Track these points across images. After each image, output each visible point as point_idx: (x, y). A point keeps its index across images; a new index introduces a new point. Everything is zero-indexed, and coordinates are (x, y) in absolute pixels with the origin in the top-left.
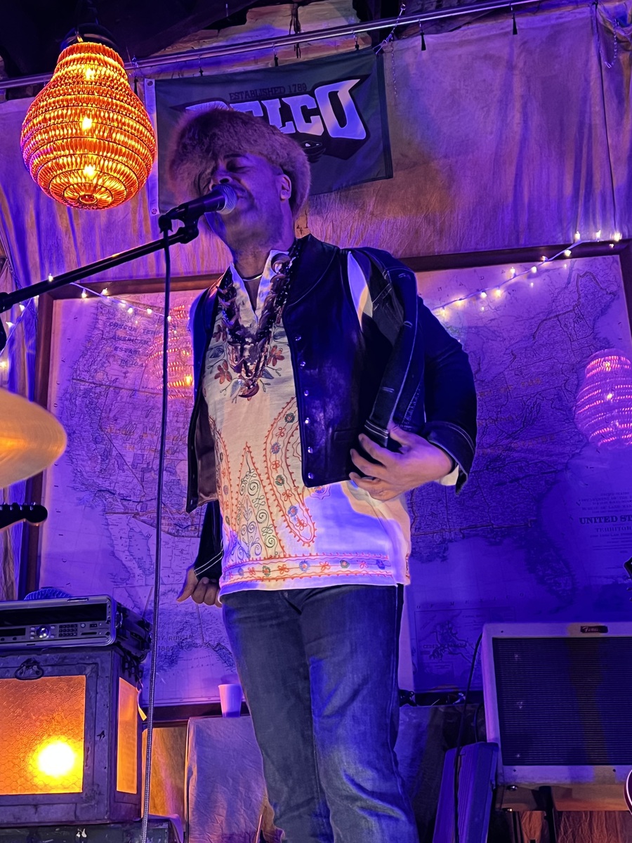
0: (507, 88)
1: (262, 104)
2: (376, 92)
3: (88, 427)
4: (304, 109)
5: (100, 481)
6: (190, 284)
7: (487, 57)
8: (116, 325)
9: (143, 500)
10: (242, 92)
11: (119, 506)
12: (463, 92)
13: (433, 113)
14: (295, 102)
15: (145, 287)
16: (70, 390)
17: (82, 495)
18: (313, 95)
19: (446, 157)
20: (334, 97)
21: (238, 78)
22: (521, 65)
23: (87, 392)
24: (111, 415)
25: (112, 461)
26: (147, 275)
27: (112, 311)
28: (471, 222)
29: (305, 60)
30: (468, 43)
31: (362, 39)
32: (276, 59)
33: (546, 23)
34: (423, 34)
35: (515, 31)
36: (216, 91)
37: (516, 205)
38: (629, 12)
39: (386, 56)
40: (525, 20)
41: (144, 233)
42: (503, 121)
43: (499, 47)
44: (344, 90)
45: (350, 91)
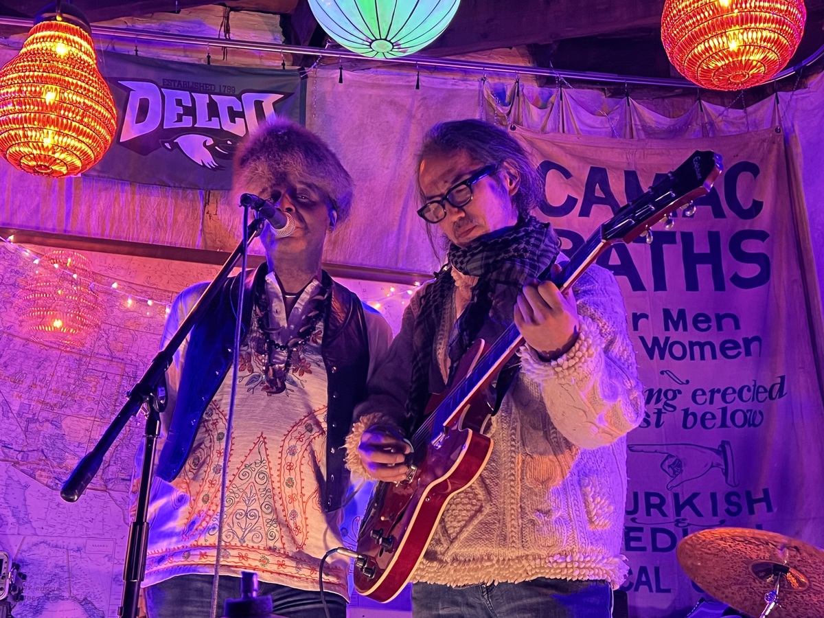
0: (405, 134)
1: (192, 96)
2: (298, 110)
4: (230, 109)
6: (97, 246)
7: (392, 103)
8: (17, 272)
9: (26, 449)
10: (174, 81)
12: (369, 128)
13: (341, 139)
14: (223, 101)
15: (52, 241)
18: (240, 100)
20: (259, 105)
21: (172, 66)
22: (419, 116)
24: (2, 361)
26: (54, 230)
27: (15, 258)
28: (361, 240)
29: (236, 65)
30: (379, 86)
31: (288, 60)
32: (209, 57)
33: (442, 86)
34: (341, 69)
35: (418, 87)
36: (151, 74)
37: (399, 234)
38: (508, 93)
39: (309, 81)
40: (425, 79)
41: (57, 188)
42: (398, 160)
43: (403, 96)
44: (269, 101)
45: (274, 104)
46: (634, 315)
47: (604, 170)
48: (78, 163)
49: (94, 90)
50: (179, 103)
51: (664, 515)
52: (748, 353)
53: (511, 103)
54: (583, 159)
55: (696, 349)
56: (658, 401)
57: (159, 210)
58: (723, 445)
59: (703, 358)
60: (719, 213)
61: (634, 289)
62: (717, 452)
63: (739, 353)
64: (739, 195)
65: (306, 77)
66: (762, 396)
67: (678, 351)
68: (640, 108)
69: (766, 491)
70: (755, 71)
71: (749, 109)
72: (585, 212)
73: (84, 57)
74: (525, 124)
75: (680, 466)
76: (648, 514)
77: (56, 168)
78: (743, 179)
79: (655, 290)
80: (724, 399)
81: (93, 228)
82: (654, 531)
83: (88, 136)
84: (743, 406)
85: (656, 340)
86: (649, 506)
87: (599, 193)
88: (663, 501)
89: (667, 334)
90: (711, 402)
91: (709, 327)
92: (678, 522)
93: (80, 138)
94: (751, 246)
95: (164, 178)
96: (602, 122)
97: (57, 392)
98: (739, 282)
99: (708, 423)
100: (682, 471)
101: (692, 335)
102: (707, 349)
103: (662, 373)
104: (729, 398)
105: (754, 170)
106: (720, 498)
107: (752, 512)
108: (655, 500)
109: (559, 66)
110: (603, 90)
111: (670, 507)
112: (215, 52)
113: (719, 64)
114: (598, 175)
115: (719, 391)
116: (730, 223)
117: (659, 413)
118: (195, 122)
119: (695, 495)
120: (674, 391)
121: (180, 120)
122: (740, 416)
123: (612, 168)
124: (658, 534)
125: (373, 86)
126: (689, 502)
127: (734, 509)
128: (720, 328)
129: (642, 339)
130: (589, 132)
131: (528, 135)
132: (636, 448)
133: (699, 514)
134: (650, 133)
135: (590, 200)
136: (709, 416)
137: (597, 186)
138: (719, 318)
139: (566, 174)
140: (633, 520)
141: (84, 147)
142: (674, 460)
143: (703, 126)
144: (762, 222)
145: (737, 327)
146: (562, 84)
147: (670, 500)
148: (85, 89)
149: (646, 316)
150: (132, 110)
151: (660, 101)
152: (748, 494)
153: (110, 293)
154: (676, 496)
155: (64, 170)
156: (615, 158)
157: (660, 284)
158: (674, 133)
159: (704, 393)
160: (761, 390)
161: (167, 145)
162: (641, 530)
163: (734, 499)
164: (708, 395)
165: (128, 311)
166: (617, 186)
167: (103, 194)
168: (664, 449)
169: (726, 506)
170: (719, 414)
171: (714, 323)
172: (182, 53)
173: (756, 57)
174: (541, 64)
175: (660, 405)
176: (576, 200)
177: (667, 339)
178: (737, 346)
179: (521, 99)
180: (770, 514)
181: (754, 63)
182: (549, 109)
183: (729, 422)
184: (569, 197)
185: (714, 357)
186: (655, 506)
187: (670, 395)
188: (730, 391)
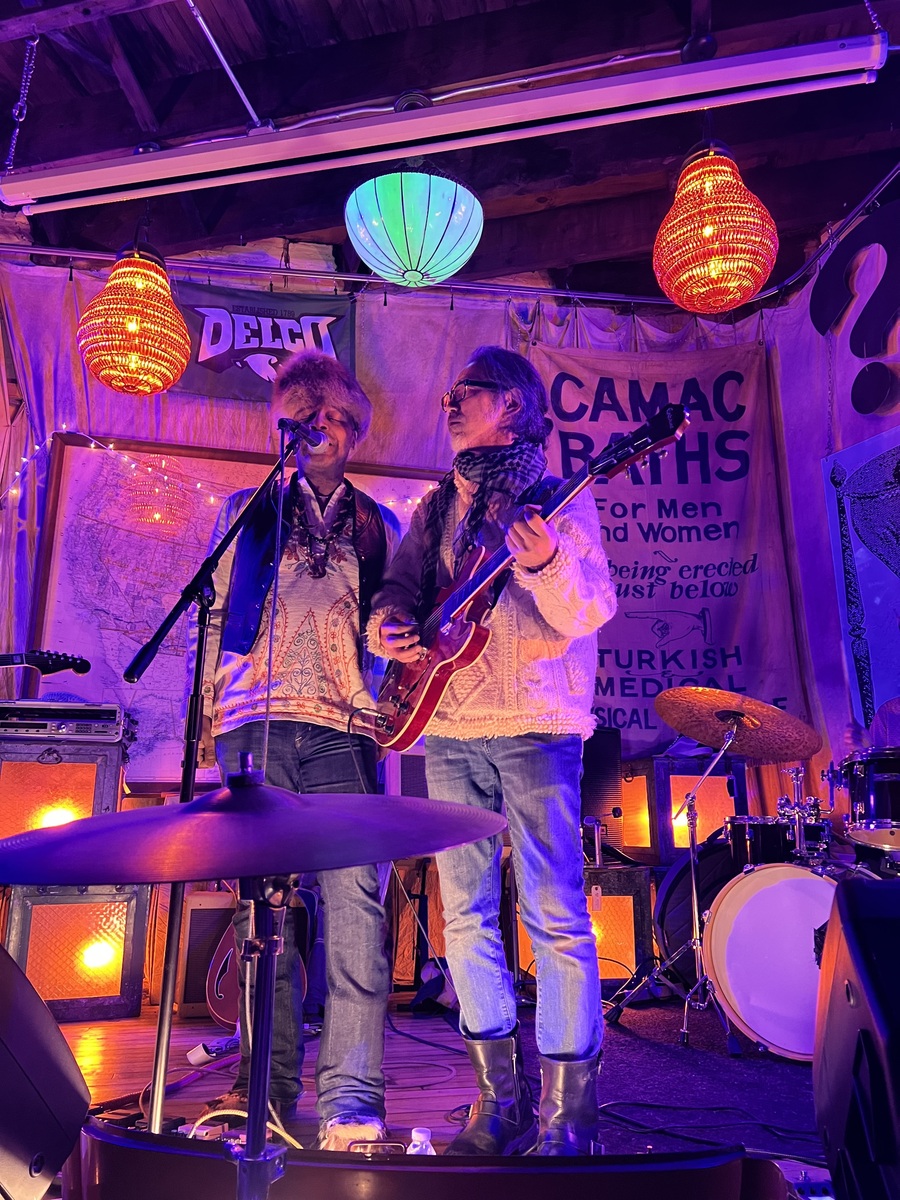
0: (441, 349)
1: (258, 320)
2: (348, 331)
3: (89, 556)
4: (291, 331)
5: (97, 602)
6: (183, 452)
7: (429, 323)
8: (118, 475)
9: (133, 621)
10: (242, 307)
11: (112, 624)
12: (410, 345)
13: (386, 356)
14: (285, 324)
15: (145, 448)
16: (75, 523)
17: (80, 611)
18: (299, 322)
19: (392, 392)
20: (315, 327)
21: (240, 294)
22: (453, 334)
23: (89, 528)
24: (110, 549)
25: (109, 587)
26: (147, 438)
27: (115, 463)
28: (405, 444)
29: (295, 292)
30: (418, 308)
31: (340, 286)
32: (271, 285)
33: (474, 307)
34: (385, 293)
35: (452, 308)
36: (222, 301)
37: (437, 438)
38: (530, 312)
39: (358, 304)
40: (459, 301)
41: (148, 403)
42: (436, 373)
43: (439, 317)
44: (323, 324)
45: (328, 325)
46: (634, 505)
47: (612, 380)
48: (159, 384)
49: (170, 320)
50: (247, 326)
51: (653, 668)
52: (727, 535)
53: (533, 321)
54: (594, 370)
55: (685, 532)
56: (651, 576)
57: (234, 421)
58: (704, 611)
59: (689, 540)
60: (707, 417)
61: (635, 483)
62: (698, 617)
63: (720, 536)
64: (724, 401)
65: (355, 301)
66: (737, 571)
67: (669, 534)
68: (644, 325)
69: (737, 648)
70: (731, 297)
71: (738, 324)
72: (594, 417)
73: (160, 290)
74: (544, 340)
75: (667, 628)
76: (640, 667)
77: (141, 388)
78: (729, 387)
79: (652, 483)
80: (706, 574)
81: (179, 436)
82: (645, 681)
83: (167, 360)
84: (721, 580)
85: (651, 526)
86: (641, 661)
87: (607, 400)
88: (652, 657)
89: (661, 520)
90: (695, 576)
91: (696, 514)
92: (664, 673)
93: (160, 361)
94: (734, 445)
95: (237, 392)
96: (610, 338)
97: (156, 574)
98: (724, 476)
99: (692, 594)
100: (668, 633)
101: (681, 521)
102: (694, 532)
103: (655, 553)
104: (710, 573)
105: (739, 378)
106: (699, 654)
107: (725, 665)
108: (646, 657)
109: (573, 288)
110: (613, 308)
111: (658, 662)
112: (277, 280)
113: (702, 290)
114: (606, 385)
115: (701, 567)
116: (717, 425)
117: (652, 586)
118: (261, 343)
119: (679, 652)
120: (665, 568)
121: (248, 341)
122: (718, 589)
123: (619, 378)
124: (648, 684)
125: (413, 308)
126: (674, 658)
127: (710, 663)
128: (705, 515)
129: (640, 525)
130: (599, 347)
131: (546, 349)
132: (631, 615)
133: (681, 667)
134: (652, 347)
135: (599, 407)
136: (692, 588)
137: (606, 394)
138: (705, 506)
139: (580, 384)
140: (628, 672)
141: (164, 370)
142: (662, 624)
143: (698, 340)
144: (744, 423)
145: (719, 513)
146: (576, 304)
147: (658, 656)
148: (161, 319)
149: (643, 506)
150: (208, 332)
151: (662, 317)
152: (723, 651)
153: (195, 491)
154: (663, 653)
155: (148, 389)
156: (621, 369)
157: (656, 478)
158: (672, 347)
159: (689, 569)
160: (737, 565)
161: (238, 363)
162: (634, 680)
163: (710, 654)
164: (693, 570)
165: (211, 506)
166: (622, 394)
167: (186, 406)
168: (655, 615)
169: (704, 660)
170: (701, 587)
171: (700, 511)
172: (249, 282)
173: (733, 284)
174: (559, 286)
175: (652, 580)
176: (587, 407)
177: (660, 525)
178: (718, 529)
179: (542, 317)
180: (740, 666)
181: (732, 289)
182: (565, 326)
183: (709, 593)
184: (581, 404)
185: (699, 539)
186: (645, 661)
187: (661, 571)
188: (711, 567)
